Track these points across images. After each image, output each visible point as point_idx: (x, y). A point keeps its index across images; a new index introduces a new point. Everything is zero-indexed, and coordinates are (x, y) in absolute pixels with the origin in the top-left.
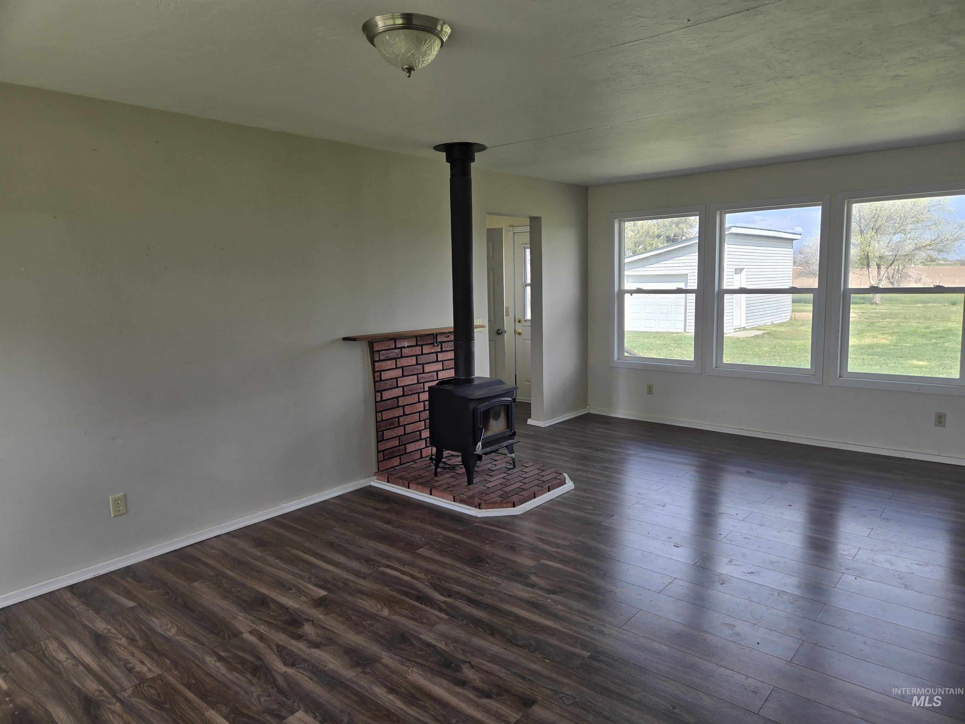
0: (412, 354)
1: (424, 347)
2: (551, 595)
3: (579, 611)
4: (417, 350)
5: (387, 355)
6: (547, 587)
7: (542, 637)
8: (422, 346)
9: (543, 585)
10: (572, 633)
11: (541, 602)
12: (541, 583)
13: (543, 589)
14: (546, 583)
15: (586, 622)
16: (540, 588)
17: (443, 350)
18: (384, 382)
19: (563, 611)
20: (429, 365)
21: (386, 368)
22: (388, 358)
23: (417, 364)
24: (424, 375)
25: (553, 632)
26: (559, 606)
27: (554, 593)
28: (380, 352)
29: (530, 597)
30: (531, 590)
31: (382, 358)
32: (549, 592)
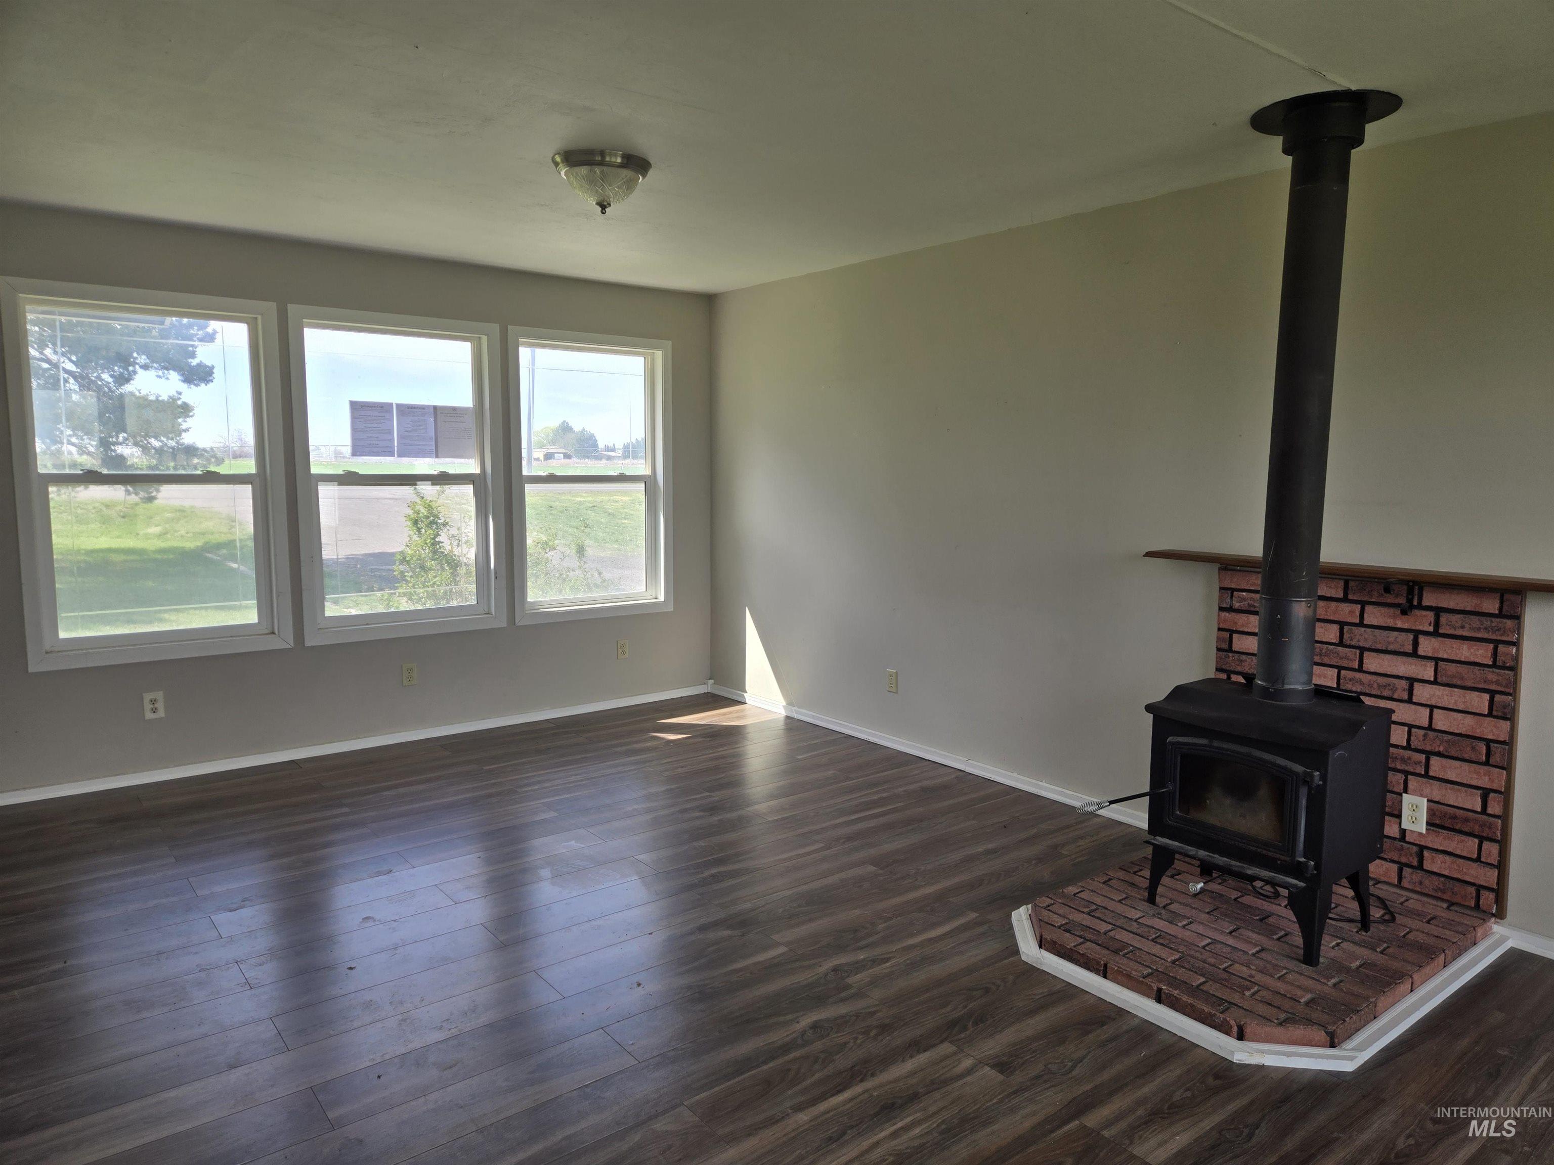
0: (1326, 617)
1: (1368, 608)
4: (1349, 612)
5: (1251, 602)
8: (1363, 604)
17: (1441, 631)
18: (1236, 656)
20: (1382, 656)
21: (1246, 630)
22: (1252, 609)
23: (1341, 643)
24: (1358, 675)
28: (1235, 593)
31: (1236, 605)
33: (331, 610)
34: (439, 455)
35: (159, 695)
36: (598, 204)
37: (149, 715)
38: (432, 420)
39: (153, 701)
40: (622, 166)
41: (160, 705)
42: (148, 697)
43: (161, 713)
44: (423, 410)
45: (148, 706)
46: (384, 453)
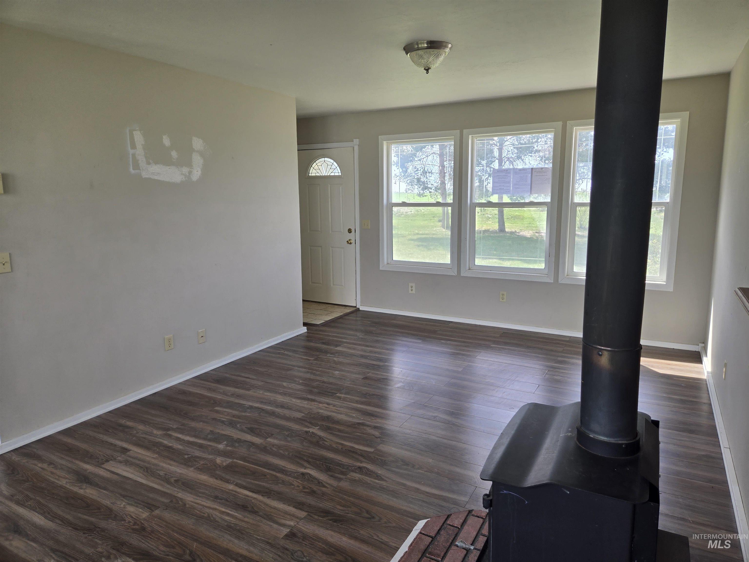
2: (361, 422)
3: (341, 414)
6: (365, 427)
7: (364, 400)
9: (368, 429)
10: (346, 403)
11: (368, 417)
12: (369, 430)
13: (368, 426)
14: (365, 430)
15: (337, 408)
16: (370, 426)
19: (352, 413)
25: (357, 402)
26: (354, 416)
27: (359, 424)
29: (376, 420)
30: (376, 425)
32: (363, 424)
33: (478, 262)
34: (532, 192)
35: (413, 285)
36: (425, 69)
37: (410, 292)
38: (530, 175)
39: (412, 287)
40: (428, 48)
41: (414, 289)
42: (410, 284)
43: (414, 292)
44: (526, 171)
45: (410, 288)
46: (506, 193)
